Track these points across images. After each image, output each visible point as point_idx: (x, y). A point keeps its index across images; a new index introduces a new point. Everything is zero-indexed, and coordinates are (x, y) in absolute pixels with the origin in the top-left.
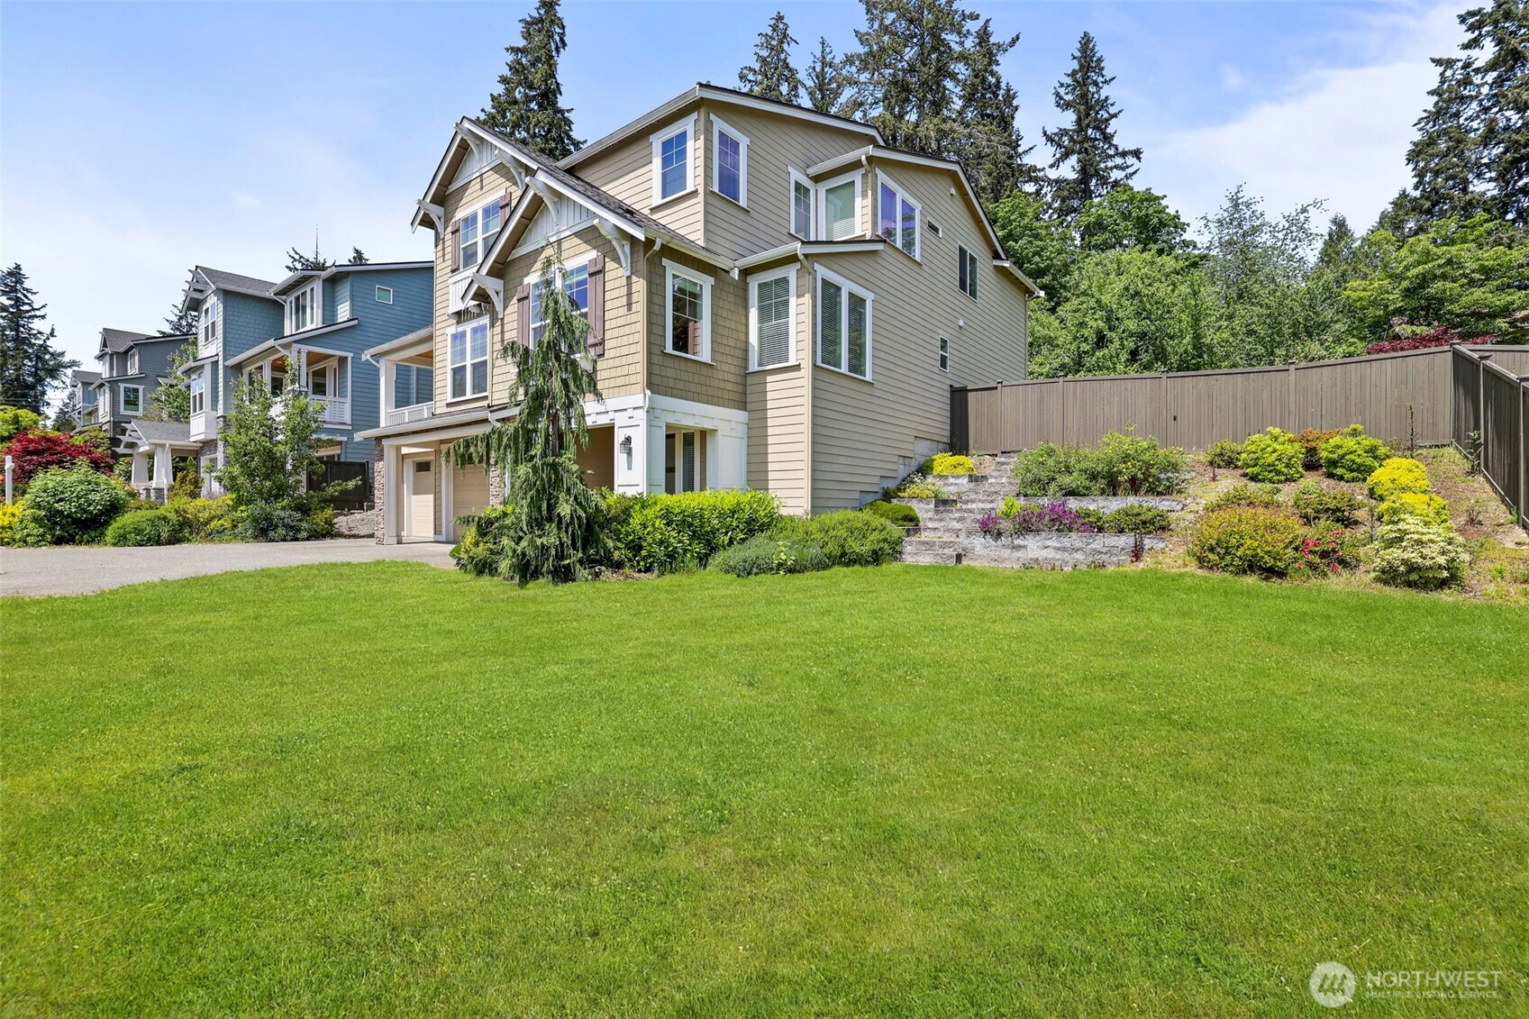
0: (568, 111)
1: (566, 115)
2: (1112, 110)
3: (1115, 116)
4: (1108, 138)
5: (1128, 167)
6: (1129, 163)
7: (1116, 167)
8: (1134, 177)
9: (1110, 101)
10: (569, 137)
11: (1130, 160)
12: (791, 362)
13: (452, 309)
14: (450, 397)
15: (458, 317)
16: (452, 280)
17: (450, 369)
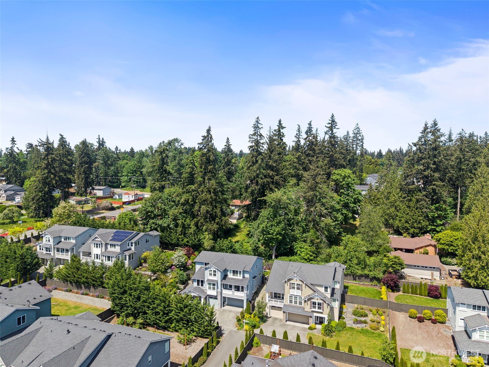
12: (336, 307)
13: (291, 294)
14: (289, 303)
15: (291, 295)
16: (291, 290)
17: (289, 300)
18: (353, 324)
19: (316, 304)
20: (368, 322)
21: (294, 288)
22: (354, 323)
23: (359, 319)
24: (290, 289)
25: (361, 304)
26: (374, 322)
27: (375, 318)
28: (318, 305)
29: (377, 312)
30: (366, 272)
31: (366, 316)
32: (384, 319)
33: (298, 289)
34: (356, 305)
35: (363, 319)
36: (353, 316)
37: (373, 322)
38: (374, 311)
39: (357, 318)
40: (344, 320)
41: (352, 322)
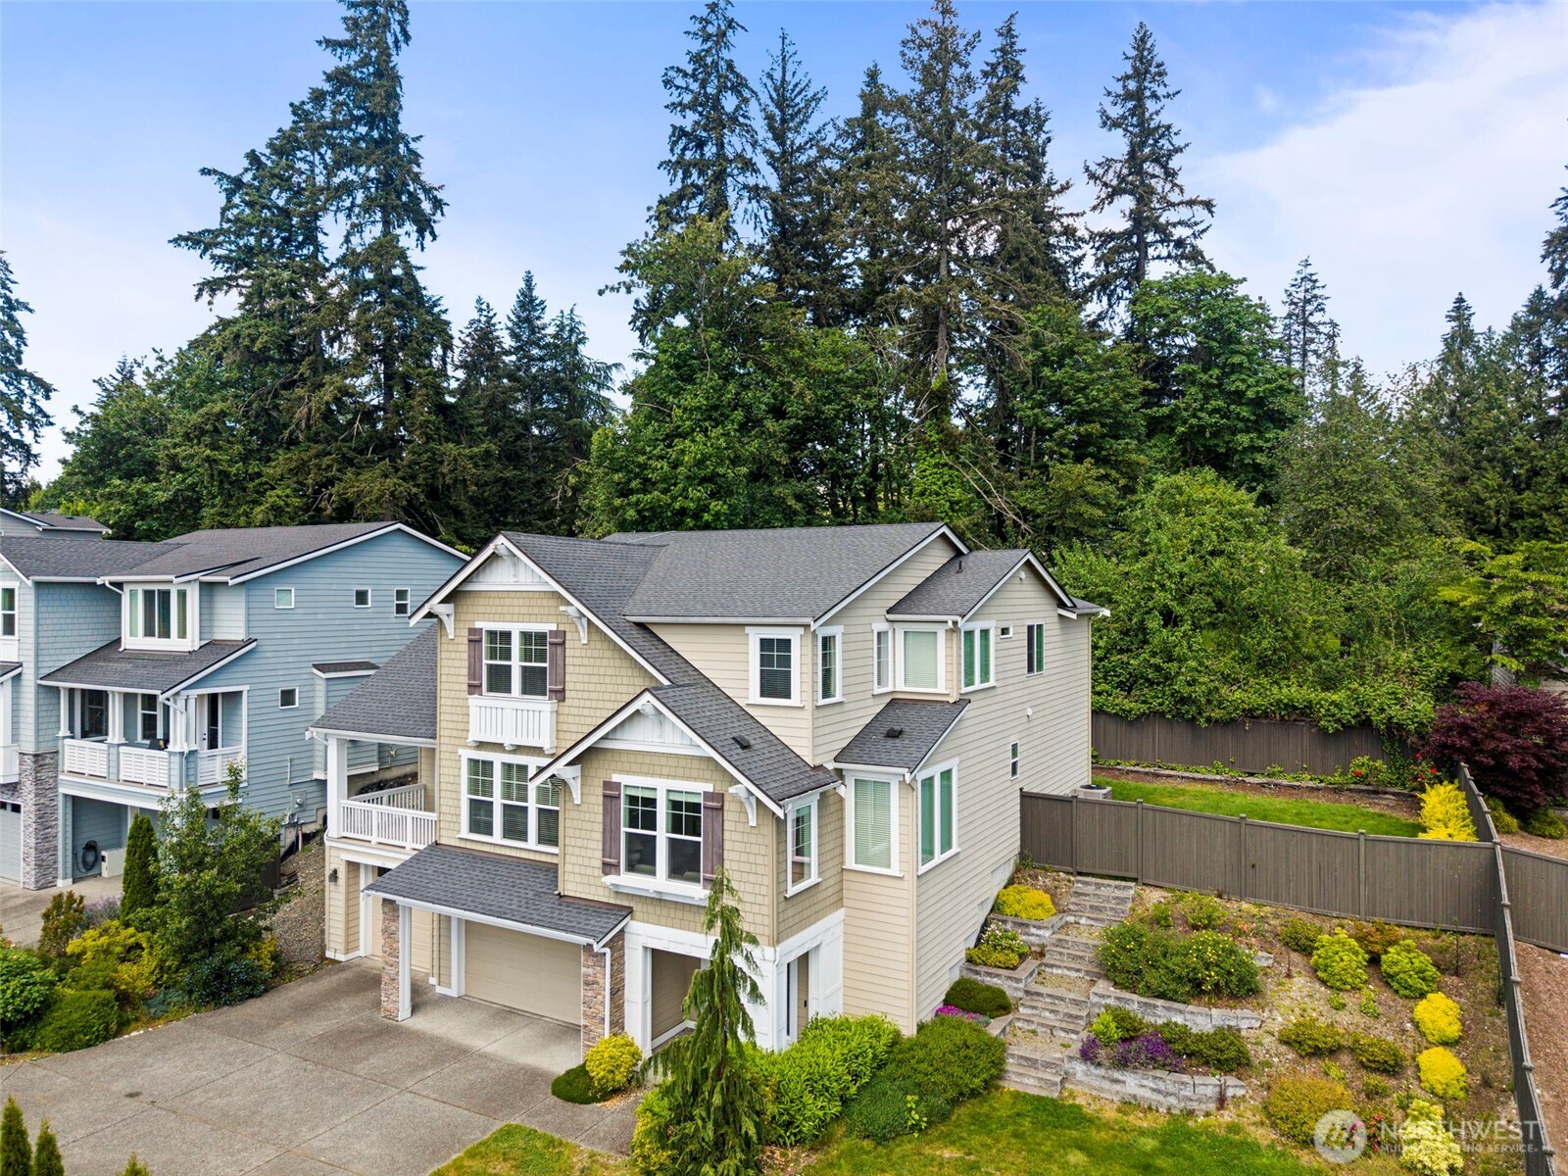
0: (417, 139)
1: (413, 145)
2: (1178, 141)
3: (1179, 150)
4: (1170, 175)
5: (1196, 224)
6: (1197, 219)
7: (1181, 223)
8: (1204, 236)
9: (1173, 130)
10: (416, 178)
11: (1200, 213)
12: (894, 871)
13: (475, 735)
14: (465, 833)
15: (481, 745)
16: (474, 701)
17: (465, 797)
18: (1079, 1068)
19: (650, 821)
20: (1257, 1054)
21: (499, 680)
22: (1087, 1054)
23: (1160, 1014)
24: (474, 688)
25: (1201, 886)
26: (1333, 1052)
27: (1344, 1018)
28: (676, 825)
29: (1374, 961)
30: (1293, 691)
31: (1241, 988)
32: (1454, 1031)
33: (534, 683)
34: (1154, 897)
35: (1201, 1019)
36: (1103, 986)
37: (1317, 1053)
38: (1340, 946)
39: (1134, 1003)
40: (995, 1028)
41: (1076, 1042)
